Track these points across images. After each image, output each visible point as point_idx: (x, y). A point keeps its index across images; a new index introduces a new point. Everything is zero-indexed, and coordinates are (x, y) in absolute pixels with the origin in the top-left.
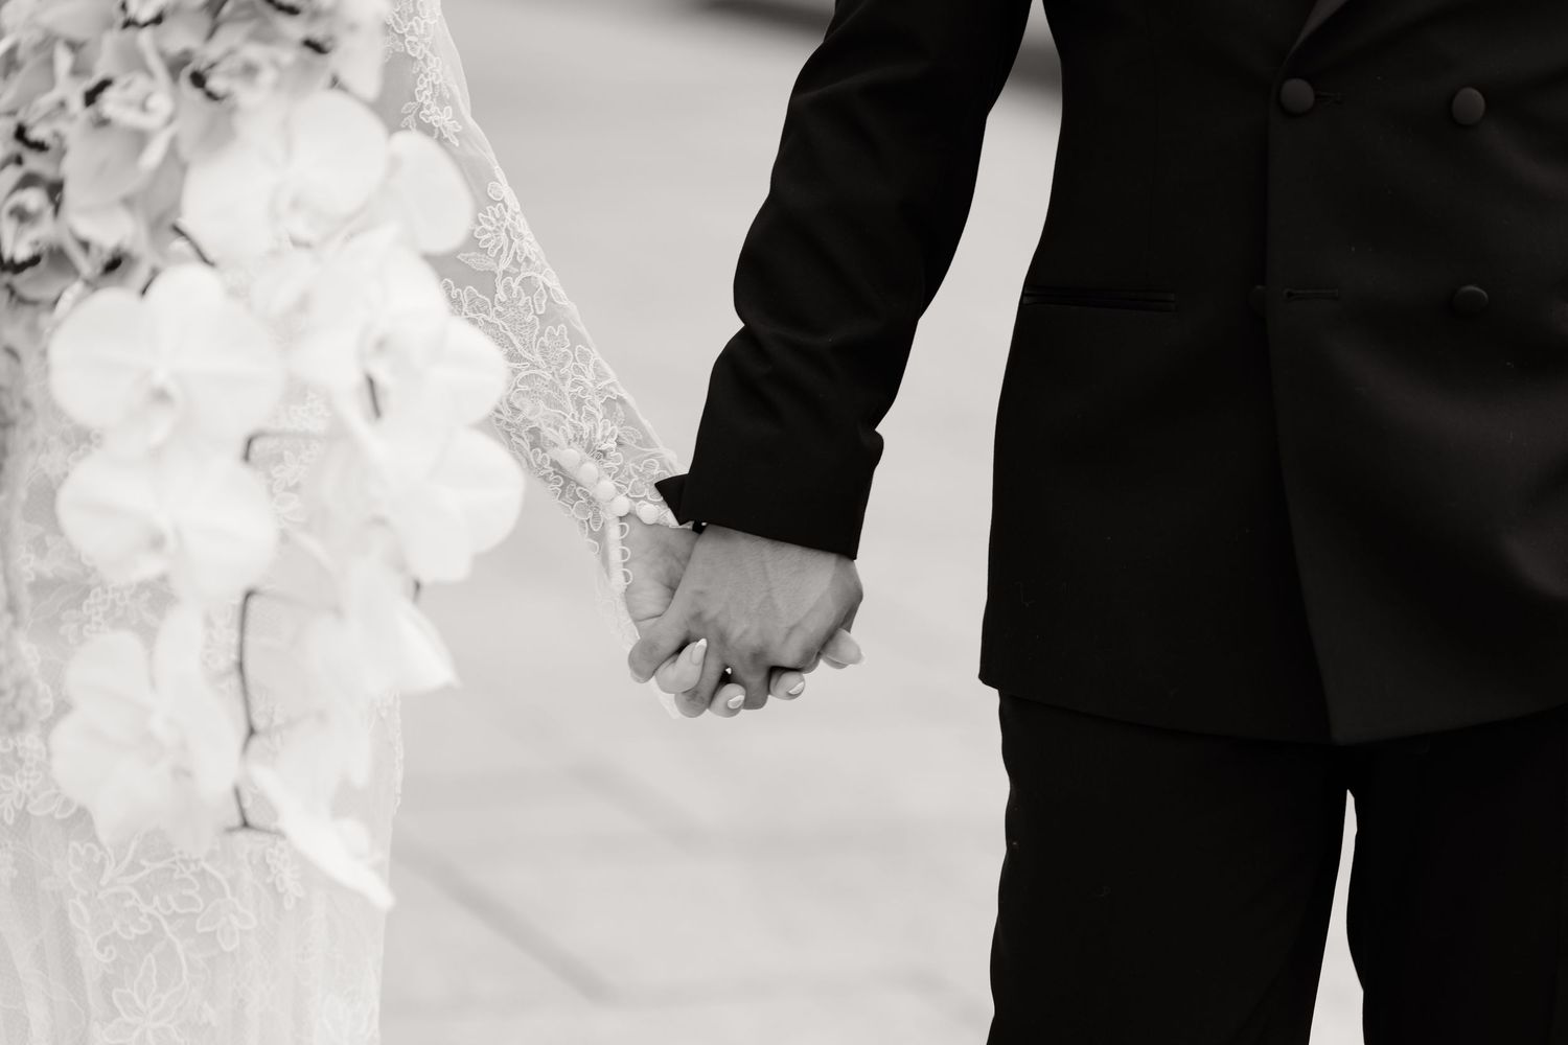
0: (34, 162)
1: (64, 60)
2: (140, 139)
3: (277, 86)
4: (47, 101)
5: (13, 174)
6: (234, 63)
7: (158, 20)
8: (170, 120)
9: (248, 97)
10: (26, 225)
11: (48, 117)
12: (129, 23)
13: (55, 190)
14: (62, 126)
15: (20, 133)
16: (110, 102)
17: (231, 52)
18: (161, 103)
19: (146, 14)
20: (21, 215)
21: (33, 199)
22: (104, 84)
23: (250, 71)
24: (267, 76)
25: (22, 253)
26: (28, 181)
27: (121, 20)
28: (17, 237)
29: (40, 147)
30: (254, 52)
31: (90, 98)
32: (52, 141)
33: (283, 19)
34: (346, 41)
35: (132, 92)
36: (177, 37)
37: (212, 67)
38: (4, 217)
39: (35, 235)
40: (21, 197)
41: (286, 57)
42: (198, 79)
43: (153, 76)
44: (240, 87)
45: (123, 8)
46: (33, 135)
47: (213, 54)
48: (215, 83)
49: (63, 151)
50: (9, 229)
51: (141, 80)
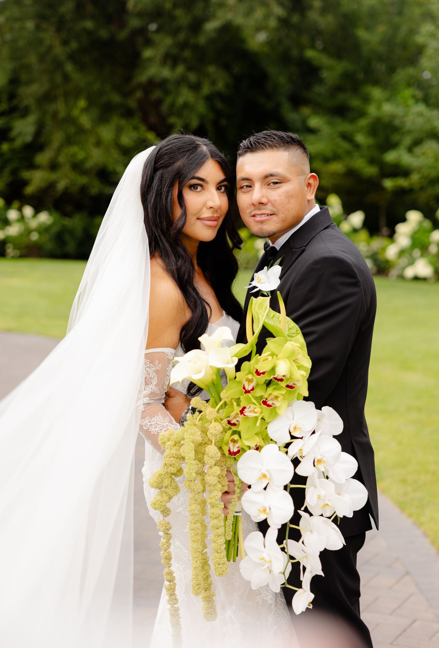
0: (234, 428)
1: (235, 404)
2: (256, 419)
3: (284, 399)
4: (233, 414)
5: (230, 432)
6: (272, 396)
7: (253, 389)
8: (261, 413)
9: (277, 404)
10: (236, 443)
11: (235, 417)
12: (247, 392)
13: (239, 433)
14: (238, 419)
15: (229, 422)
16: (246, 412)
17: (271, 394)
18: (258, 410)
19: (250, 388)
20: (234, 441)
21: (236, 437)
22: (244, 408)
23: (276, 397)
24: (280, 398)
25: (236, 450)
26: (234, 432)
27: (244, 391)
28: (234, 446)
29: (234, 425)
30: (276, 393)
31: (242, 412)
32: (237, 423)
33: (279, 382)
34: (298, 384)
35: (251, 409)
36: (259, 392)
37: (266, 399)
38: (230, 442)
39: (237, 445)
40: (233, 437)
41: (283, 392)
42: (265, 403)
43: (255, 404)
44: (275, 402)
45: (244, 388)
46: (232, 422)
47: (266, 396)
48: (269, 403)
49: (239, 424)
50: (231, 445)
51: (252, 406)
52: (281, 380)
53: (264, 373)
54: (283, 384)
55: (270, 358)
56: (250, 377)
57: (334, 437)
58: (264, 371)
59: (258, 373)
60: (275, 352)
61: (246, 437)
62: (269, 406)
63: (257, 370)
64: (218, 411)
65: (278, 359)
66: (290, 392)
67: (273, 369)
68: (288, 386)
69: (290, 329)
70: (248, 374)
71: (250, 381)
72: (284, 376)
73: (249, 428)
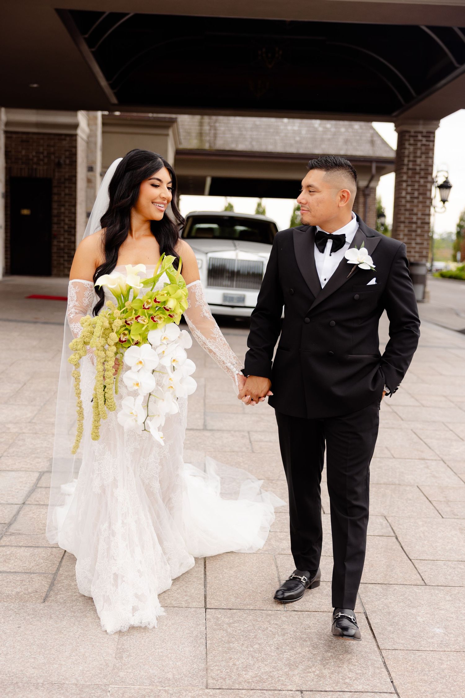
0: (127, 327)
1: (134, 312)
2: (143, 325)
3: (164, 321)
4: (130, 318)
5: (124, 328)
6: (159, 316)
7: (148, 308)
8: (148, 323)
9: (160, 322)
10: (125, 336)
11: (130, 320)
12: (144, 308)
13: (130, 331)
14: (132, 322)
15: (126, 322)
16: (139, 319)
17: (157, 315)
18: (146, 321)
19: (147, 307)
20: (124, 334)
21: (126, 332)
22: (139, 316)
23: (160, 318)
24: (162, 320)
25: (124, 340)
26: (126, 329)
29: (129, 324)
30: (161, 315)
31: (136, 318)
32: (130, 324)
33: (166, 311)
34: (176, 316)
35: (143, 318)
36: (151, 312)
37: (155, 316)
38: (122, 334)
39: (126, 337)
40: (124, 331)
41: (166, 317)
42: (152, 318)
43: (146, 317)
44: (158, 320)
45: (144, 306)
46: (128, 322)
47: (155, 315)
48: (155, 319)
49: (132, 325)
50: (122, 336)
51: (144, 317)
52: (168, 310)
53: (159, 302)
54: (168, 313)
55: (166, 295)
56: (150, 301)
57: (185, 349)
58: (160, 301)
59: (155, 301)
60: (170, 292)
61: (133, 334)
62: (154, 321)
63: (156, 298)
64: (121, 313)
65: (170, 297)
66: (169, 319)
67: (165, 302)
68: (170, 315)
69: (180, 282)
70: (149, 299)
71: (148, 303)
72: (170, 308)
73: (137, 329)
